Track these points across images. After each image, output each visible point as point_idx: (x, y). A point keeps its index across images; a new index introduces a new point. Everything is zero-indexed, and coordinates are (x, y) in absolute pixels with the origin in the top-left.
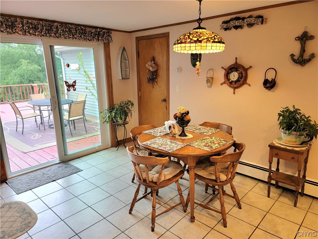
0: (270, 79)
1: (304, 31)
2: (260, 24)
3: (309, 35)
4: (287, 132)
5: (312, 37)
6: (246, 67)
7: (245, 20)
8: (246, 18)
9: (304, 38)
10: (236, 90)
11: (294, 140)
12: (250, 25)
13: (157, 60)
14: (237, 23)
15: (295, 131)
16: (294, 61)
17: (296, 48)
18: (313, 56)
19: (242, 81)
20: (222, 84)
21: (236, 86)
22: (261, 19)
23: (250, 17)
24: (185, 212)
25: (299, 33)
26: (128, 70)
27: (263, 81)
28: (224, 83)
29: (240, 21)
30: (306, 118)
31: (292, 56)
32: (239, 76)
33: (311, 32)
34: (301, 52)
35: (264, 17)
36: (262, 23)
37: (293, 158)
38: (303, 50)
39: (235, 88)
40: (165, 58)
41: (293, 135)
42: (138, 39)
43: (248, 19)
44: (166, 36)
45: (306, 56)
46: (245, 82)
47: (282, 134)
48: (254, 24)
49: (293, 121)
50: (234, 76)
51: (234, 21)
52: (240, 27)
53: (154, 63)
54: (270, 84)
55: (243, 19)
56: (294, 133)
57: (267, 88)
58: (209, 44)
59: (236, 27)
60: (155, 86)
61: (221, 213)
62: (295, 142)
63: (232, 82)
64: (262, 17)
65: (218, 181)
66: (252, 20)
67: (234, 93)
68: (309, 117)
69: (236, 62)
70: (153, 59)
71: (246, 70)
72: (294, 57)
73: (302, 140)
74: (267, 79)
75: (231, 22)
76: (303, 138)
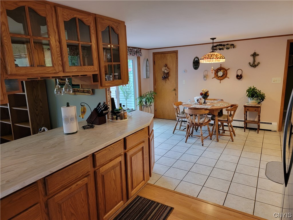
0: (239, 75)
1: (254, 52)
2: (233, 48)
3: (257, 54)
4: (252, 98)
5: (258, 55)
6: (226, 69)
7: (225, 46)
8: (225, 45)
9: (255, 55)
10: (221, 81)
11: (255, 102)
12: (228, 48)
13: (168, 66)
14: (221, 47)
15: (256, 97)
16: (251, 65)
17: (251, 60)
18: (259, 63)
19: (225, 76)
20: (213, 78)
21: (221, 79)
22: (233, 46)
23: (227, 44)
24: (211, 139)
25: (252, 53)
26: (149, 72)
27: (236, 76)
28: (214, 77)
29: (223, 46)
30: (259, 91)
31: (250, 63)
32: (223, 73)
33: (257, 53)
34: (253, 62)
35: (235, 45)
36: (234, 48)
37: (255, 110)
38: (254, 61)
39: (220, 80)
40: (175, 65)
41: (255, 99)
42: (154, 54)
43: (227, 46)
44: (176, 52)
45: (256, 63)
46: (226, 77)
47: (249, 100)
48: (229, 48)
49: (254, 93)
50: (220, 74)
51: (219, 46)
52: (223, 49)
53: (167, 68)
54: (239, 77)
55: (224, 45)
56: (255, 98)
57: (238, 79)
58: (221, 59)
59: (220, 49)
60: (167, 82)
61: (230, 136)
62: (256, 103)
63: (219, 77)
64: (233, 45)
65: (229, 121)
66: (229, 46)
67: (220, 82)
68: (260, 91)
69: (221, 66)
70: (166, 65)
71: (226, 70)
72: (251, 64)
73: (258, 101)
74: (238, 75)
75: (217, 47)
76: (259, 101)
